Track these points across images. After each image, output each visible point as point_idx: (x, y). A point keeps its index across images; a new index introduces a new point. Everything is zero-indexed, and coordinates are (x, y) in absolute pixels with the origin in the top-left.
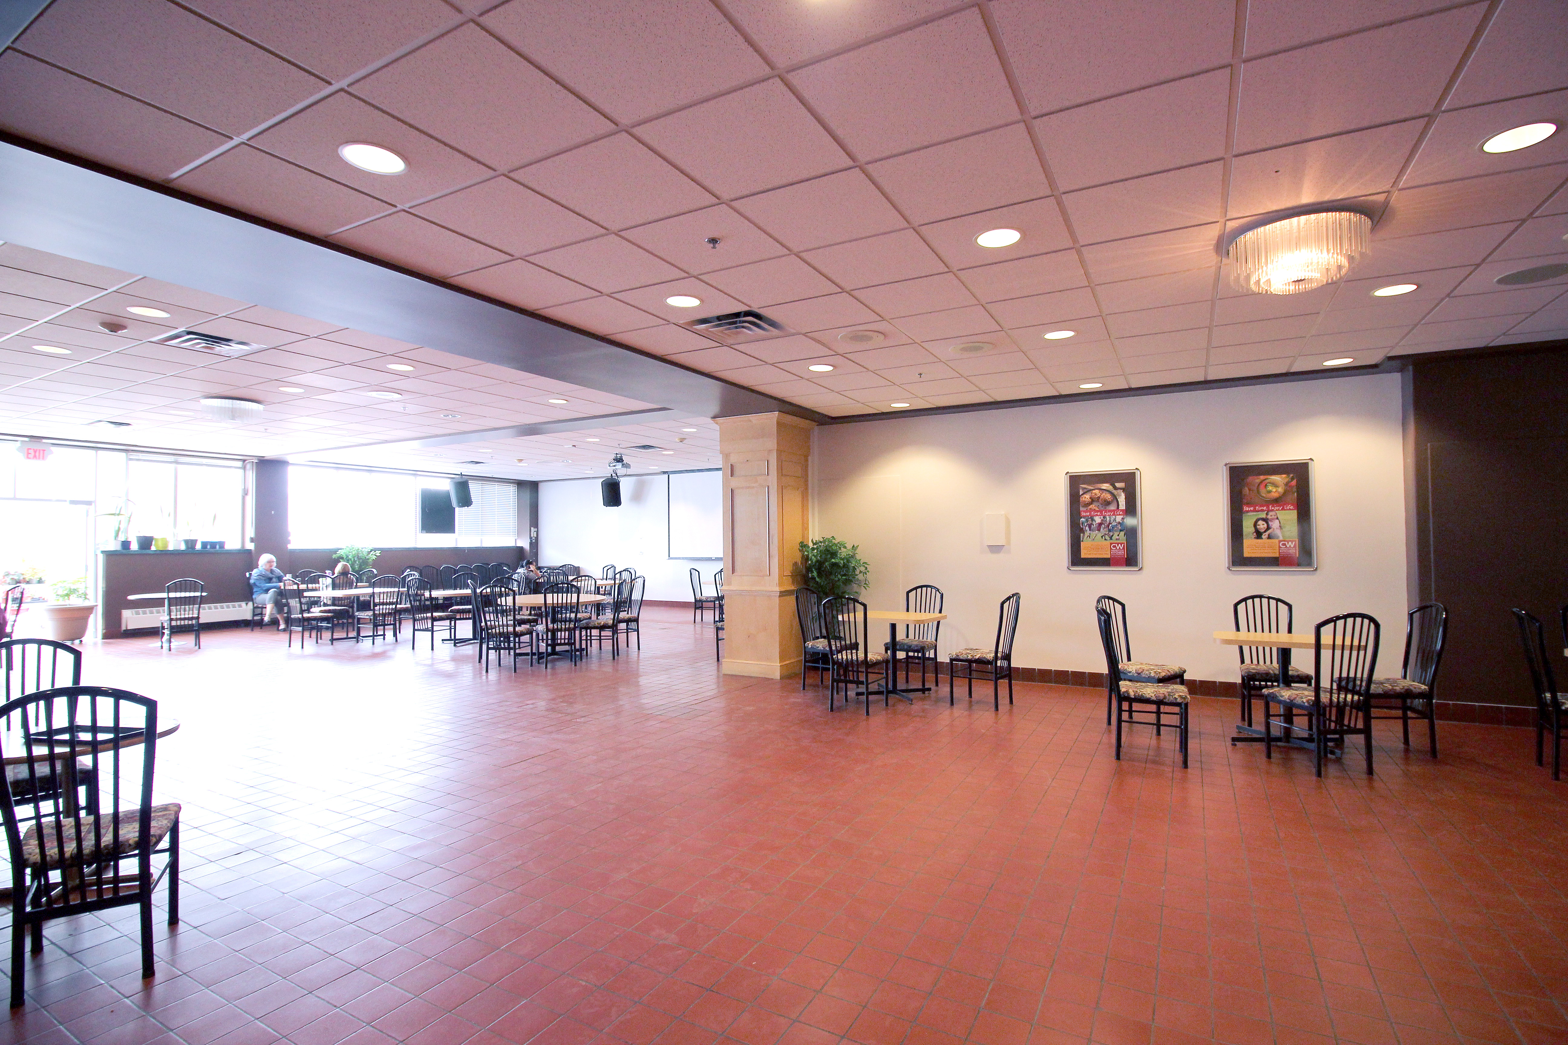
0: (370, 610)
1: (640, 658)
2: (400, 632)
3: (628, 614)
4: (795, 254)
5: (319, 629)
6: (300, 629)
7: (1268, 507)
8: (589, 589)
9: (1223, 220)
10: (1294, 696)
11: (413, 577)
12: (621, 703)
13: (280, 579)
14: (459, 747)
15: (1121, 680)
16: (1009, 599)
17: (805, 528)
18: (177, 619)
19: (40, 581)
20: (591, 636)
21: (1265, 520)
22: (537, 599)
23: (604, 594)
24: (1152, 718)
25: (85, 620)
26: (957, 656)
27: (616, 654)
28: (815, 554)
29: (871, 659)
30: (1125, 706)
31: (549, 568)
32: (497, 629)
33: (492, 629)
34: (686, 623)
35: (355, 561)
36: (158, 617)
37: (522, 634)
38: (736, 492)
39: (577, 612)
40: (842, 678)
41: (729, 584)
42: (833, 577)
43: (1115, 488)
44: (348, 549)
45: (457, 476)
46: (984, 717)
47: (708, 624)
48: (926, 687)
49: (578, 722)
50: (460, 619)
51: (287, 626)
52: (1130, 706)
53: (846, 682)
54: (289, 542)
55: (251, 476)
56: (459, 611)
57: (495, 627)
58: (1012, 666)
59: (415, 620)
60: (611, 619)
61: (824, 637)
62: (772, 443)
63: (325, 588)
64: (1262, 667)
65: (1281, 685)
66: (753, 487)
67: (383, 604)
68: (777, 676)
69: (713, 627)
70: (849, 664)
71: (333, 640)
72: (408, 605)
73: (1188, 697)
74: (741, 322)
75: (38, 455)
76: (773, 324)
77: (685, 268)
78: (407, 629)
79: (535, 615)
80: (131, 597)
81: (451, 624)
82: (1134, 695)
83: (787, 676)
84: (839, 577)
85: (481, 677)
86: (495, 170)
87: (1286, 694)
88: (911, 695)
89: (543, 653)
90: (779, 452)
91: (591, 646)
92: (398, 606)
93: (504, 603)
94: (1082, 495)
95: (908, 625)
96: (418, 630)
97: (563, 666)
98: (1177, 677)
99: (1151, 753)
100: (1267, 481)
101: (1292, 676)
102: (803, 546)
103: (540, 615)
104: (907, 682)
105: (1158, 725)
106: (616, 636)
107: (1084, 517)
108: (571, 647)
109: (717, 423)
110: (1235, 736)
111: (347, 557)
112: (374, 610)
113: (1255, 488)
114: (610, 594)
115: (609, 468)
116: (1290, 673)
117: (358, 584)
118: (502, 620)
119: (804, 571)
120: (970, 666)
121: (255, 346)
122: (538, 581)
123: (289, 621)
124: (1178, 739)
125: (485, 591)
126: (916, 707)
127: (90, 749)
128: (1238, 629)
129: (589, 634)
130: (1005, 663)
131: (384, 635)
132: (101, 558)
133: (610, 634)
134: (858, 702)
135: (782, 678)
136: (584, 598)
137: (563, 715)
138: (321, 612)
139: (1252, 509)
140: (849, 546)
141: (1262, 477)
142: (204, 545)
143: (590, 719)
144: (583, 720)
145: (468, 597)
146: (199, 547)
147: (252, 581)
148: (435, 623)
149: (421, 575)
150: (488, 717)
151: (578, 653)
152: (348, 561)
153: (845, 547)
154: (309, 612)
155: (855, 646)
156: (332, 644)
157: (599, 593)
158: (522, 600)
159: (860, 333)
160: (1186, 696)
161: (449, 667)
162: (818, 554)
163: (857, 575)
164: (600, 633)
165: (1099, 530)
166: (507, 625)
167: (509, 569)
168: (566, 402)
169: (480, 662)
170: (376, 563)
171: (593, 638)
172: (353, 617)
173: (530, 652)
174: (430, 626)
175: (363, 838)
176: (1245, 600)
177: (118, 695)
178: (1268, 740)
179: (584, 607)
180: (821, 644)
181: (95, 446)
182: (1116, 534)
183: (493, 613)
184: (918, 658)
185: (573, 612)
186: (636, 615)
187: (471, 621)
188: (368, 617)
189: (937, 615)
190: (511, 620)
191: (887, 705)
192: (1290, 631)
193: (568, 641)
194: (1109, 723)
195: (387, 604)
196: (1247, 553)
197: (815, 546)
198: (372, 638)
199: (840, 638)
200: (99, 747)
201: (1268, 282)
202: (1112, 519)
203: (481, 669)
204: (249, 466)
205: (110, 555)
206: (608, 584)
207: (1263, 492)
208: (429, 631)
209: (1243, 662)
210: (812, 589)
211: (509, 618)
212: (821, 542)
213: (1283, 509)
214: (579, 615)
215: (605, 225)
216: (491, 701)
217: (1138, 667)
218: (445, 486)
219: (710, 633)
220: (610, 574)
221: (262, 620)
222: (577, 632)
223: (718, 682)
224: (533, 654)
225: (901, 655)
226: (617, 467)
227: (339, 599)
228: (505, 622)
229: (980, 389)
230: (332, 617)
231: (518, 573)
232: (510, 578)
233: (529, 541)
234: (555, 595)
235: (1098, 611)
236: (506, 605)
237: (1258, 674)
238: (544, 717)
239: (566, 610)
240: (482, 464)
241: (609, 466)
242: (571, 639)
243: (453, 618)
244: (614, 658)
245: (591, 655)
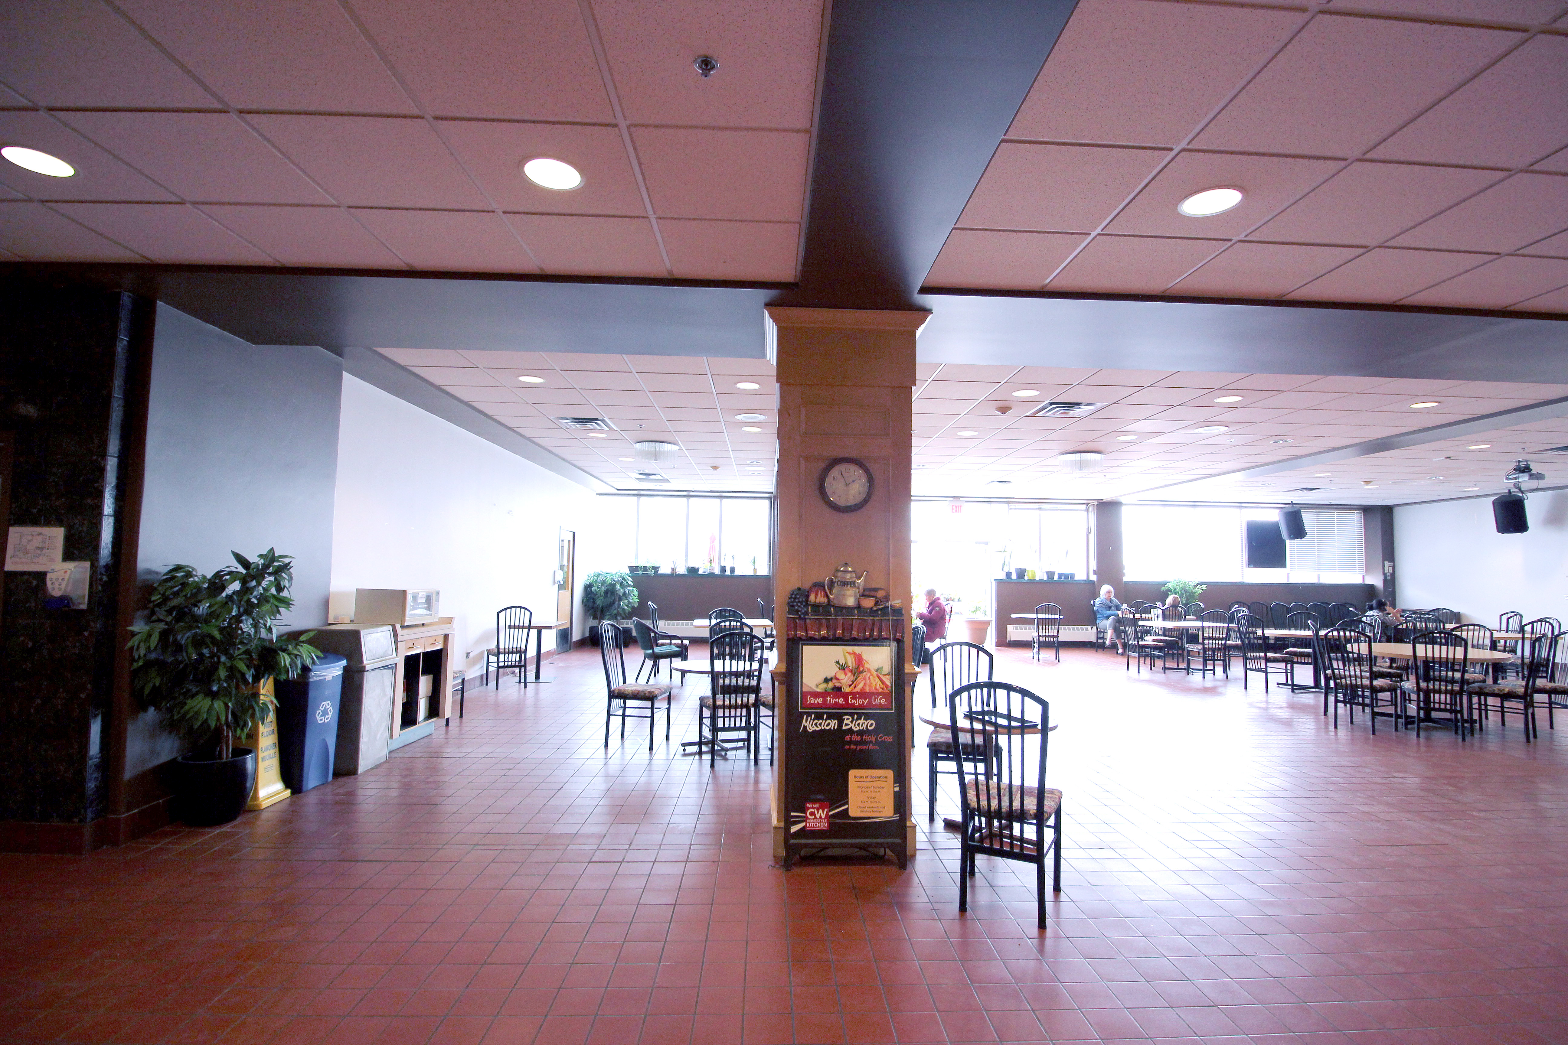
0: (1200, 643)
2: (1229, 670)
3: (1550, 681)
5: (1152, 657)
6: (1136, 655)
11: (1242, 613)
13: (1118, 608)
14: (1309, 807)
18: (1043, 636)
19: (959, 600)
20: (1486, 705)
22: (1404, 650)
23: (1504, 651)
25: (986, 630)
27: (1531, 735)
31: (1415, 612)
32: (1348, 679)
33: (1341, 678)
36: (1028, 633)
37: (1382, 690)
39: (1464, 671)
44: (1177, 582)
45: (1287, 505)
49: (1475, 816)
50: (1298, 663)
51: (1124, 651)
54: (1124, 575)
55: (1093, 516)
56: (1295, 654)
57: (1345, 677)
59: (1245, 659)
60: (1521, 686)
63: (1156, 618)
67: (1212, 638)
72: (1239, 642)
75: (957, 509)
78: (1237, 668)
79: (1397, 668)
80: (1013, 616)
81: (1286, 667)
85: (1327, 732)
86: (1345, 160)
89: (1414, 717)
91: (1487, 718)
93: (1356, 650)
96: (1250, 669)
97: (1443, 739)
103: (1407, 669)
106: (1530, 711)
108: (1456, 716)
111: (1175, 589)
112: (1203, 643)
114: (1513, 651)
115: (1504, 481)
117: (1187, 617)
118: (1355, 670)
121: (1099, 405)
122: (1399, 627)
123: (1125, 646)
125: (1330, 634)
127: (1006, 731)
129: (1483, 702)
131: (1214, 670)
132: (994, 584)
133: (1520, 706)
136: (1473, 654)
137: (1451, 801)
138: (1153, 640)
142: (1060, 576)
143: (1494, 816)
144: (1482, 814)
145: (1306, 639)
146: (1056, 577)
147: (1095, 608)
148: (1269, 664)
149: (1251, 612)
150: (1341, 781)
151: (1467, 725)
154: (1142, 639)
156: (1165, 673)
157: (1495, 649)
158: (1381, 649)
161: (1285, 714)
164: (1502, 703)
166: (1361, 677)
167: (1356, 609)
168: (1436, 404)
169: (1325, 714)
170: (1203, 596)
171: (1490, 708)
172: (1183, 649)
173: (1393, 712)
174: (1263, 666)
175: (1210, 873)
177: (1025, 693)
179: (1474, 666)
181: (989, 501)
183: (1342, 660)
185: (1457, 671)
187: (1311, 667)
188: (1197, 650)
190: (1367, 672)
193: (1451, 707)
198: (1202, 671)
200: (1012, 731)
203: (1327, 724)
204: (1091, 509)
205: (999, 582)
206: (1510, 638)
208: (1263, 672)
211: (1362, 668)
214: (1467, 676)
216: (1344, 763)
218: (1273, 516)
220: (1514, 624)
221: (1104, 643)
222: (1465, 698)
224: (1398, 717)
226: (1520, 480)
227: (1170, 630)
228: (1358, 673)
230: (1164, 647)
231: (1370, 616)
233: (1382, 578)
234: (1430, 647)
236: (1359, 653)
238: (1421, 797)
239: (1447, 667)
240: (1319, 490)
241: (1507, 479)
242: (1456, 704)
243: (1290, 661)
244: (1528, 740)
245: (1487, 730)
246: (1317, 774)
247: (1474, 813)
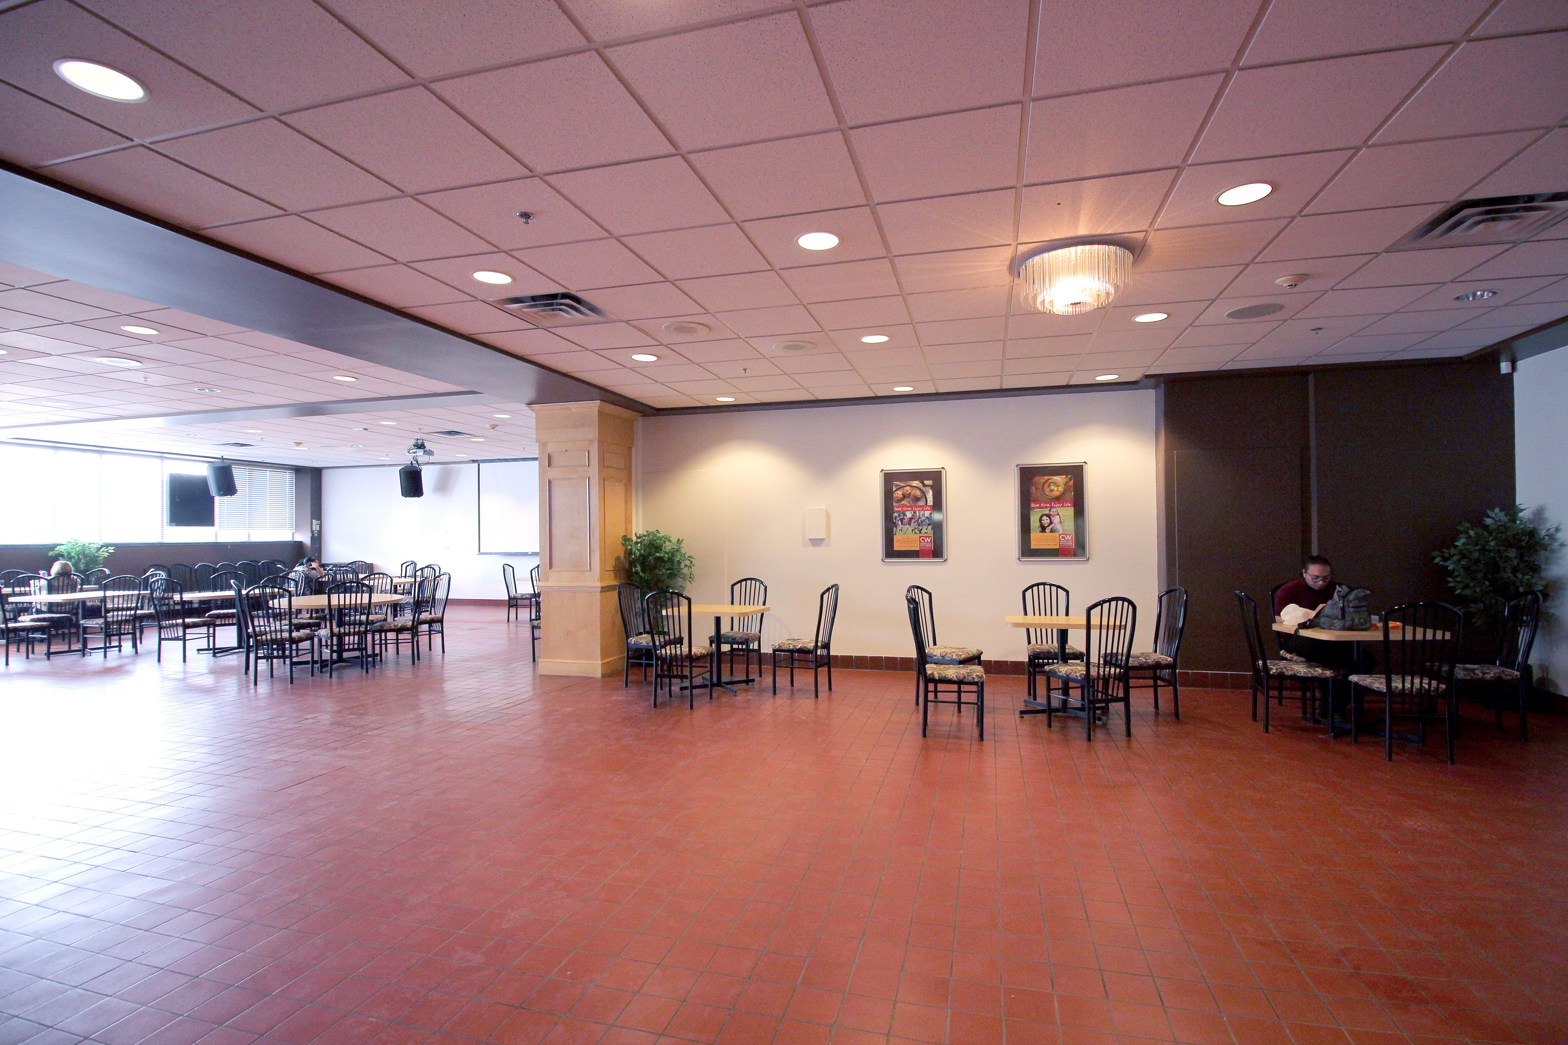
0: (100, 617)
1: (445, 662)
2: (141, 643)
3: (431, 614)
4: (615, 238)
5: (30, 642)
7: (1051, 504)
8: (384, 588)
9: (1014, 244)
10: (1069, 671)
11: (158, 578)
12: (422, 711)
14: (219, 772)
15: (928, 663)
16: (828, 590)
17: (628, 521)
20: (386, 640)
21: (1049, 516)
22: (319, 601)
23: (403, 594)
24: (954, 697)
26: (780, 646)
27: (416, 659)
28: (639, 548)
29: (695, 653)
30: (931, 687)
31: (335, 565)
32: (269, 635)
33: (262, 635)
34: (499, 622)
35: (79, 559)
37: (301, 640)
38: (553, 483)
39: (369, 614)
40: (666, 673)
41: (547, 580)
42: (657, 571)
43: (925, 485)
44: (69, 545)
45: (217, 460)
46: (805, 704)
47: (523, 622)
48: (750, 678)
49: (369, 735)
50: (221, 625)
52: (936, 687)
53: (671, 677)
56: (218, 616)
57: (266, 633)
58: (831, 654)
59: (160, 628)
60: (410, 620)
61: (648, 633)
62: (592, 433)
63: (37, 591)
64: (1045, 647)
65: (1060, 662)
66: (572, 479)
67: (118, 609)
68: (598, 674)
69: (529, 625)
70: (674, 658)
71: (49, 654)
72: (152, 611)
73: (984, 676)
74: (557, 304)
76: (593, 309)
77: (495, 242)
78: (150, 640)
79: (316, 618)
81: (208, 631)
82: (939, 677)
83: (609, 675)
84: (664, 571)
85: (248, 691)
86: (261, 110)
87: (1063, 670)
88: (735, 687)
89: (327, 661)
90: (601, 443)
91: (386, 650)
92: (139, 612)
93: (276, 606)
94: (895, 491)
95: (732, 618)
96: (165, 639)
97: (353, 674)
98: (975, 659)
99: (954, 729)
100: (1050, 481)
101: (1069, 654)
102: (626, 540)
103: (324, 618)
104: (732, 674)
105: (959, 703)
106: (416, 639)
107: (897, 512)
108: (362, 653)
109: (533, 410)
110: (1023, 709)
112: (106, 617)
113: (1040, 487)
114: (410, 593)
115: (408, 454)
116: (1067, 651)
117: (84, 586)
118: (275, 625)
119: (627, 566)
120: (792, 655)
122: (320, 580)
124: (976, 714)
125: (252, 592)
126: (740, 698)
128: (1026, 614)
129: (383, 638)
130: (825, 652)
131: (120, 646)
133: (409, 636)
134: (682, 697)
135: (603, 676)
136: (377, 598)
137: (351, 728)
138: (33, 620)
139: (1038, 505)
140: (674, 540)
141: (1046, 478)
143: (384, 731)
144: (375, 732)
145: (231, 599)
148: (188, 631)
149: (169, 575)
150: (255, 736)
151: (370, 659)
152: (70, 559)
153: (670, 541)
154: (16, 621)
155: (680, 641)
157: (396, 592)
158: (299, 602)
159: (685, 325)
160: (982, 676)
161: (208, 681)
162: (641, 549)
163: (682, 569)
164: (397, 637)
165: (910, 524)
166: (281, 631)
167: (285, 566)
168: (354, 380)
169: (246, 673)
170: (108, 562)
171: (388, 642)
172: (77, 626)
173: (310, 659)
174: (181, 634)
175: (91, 886)
176: (1031, 587)
178: (1049, 711)
179: (377, 608)
180: (644, 640)
182: (925, 528)
183: (263, 617)
184: (742, 650)
185: (364, 614)
186: (440, 615)
187: (235, 627)
188: (97, 626)
189: (761, 607)
190: (287, 625)
191: (711, 698)
192: (1067, 614)
193: (358, 646)
194: (917, 704)
195: (123, 609)
196: (1034, 546)
197: (639, 540)
198: (103, 650)
199: (664, 633)
201: (1051, 302)
202: (921, 514)
203: (248, 682)
206: (407, 583)
207: (1047, 491)
208: (180, 640)
209: (1029, 642)
210: (636, 583)
211: (283, 622)
212: (645, 536)
213: (1062, 506)
214: (371, 617)
215: (399, 186)
216: (260, 718)
217: (943, 650)
218: (201, 471)
219: (526, 632)
220: (410, 571)
222: (369, 637)
223: (534, 684)
224: (314, 662)
225: (725, 648)
226: (418, 454)
227: (58, 605)
228: (278, 628)
229: (803, 388)
230: (48, 627)
231: (296, 571)
232: (286, 578)
233: (310, 535)
234: (342, 596)
235: (908, 600)
236: (280, 608)
237: (1042, 653)
238: (327, 732)
239: (356, 611)
240: (249, 447)
241: (409, 452)
242: (362, 644)
243: (212, 624)
244: (414, 663)
245: (386, 661)
246: (231, 736)
247: (369, 733)
